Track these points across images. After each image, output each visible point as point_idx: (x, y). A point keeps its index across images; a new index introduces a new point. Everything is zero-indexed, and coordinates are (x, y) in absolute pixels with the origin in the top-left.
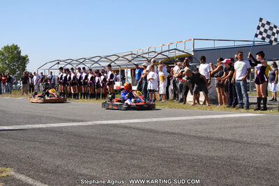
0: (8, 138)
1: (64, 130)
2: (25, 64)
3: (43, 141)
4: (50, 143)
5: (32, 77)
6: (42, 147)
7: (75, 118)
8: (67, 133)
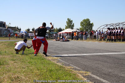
0: (87, 59)
1: (111, 56)
2: (92, 27)
3: (102, 60)
4: (105, 62)
5: (95, 32)
6: (102, 63)
7: (116, 51)
8: (113, 57)
